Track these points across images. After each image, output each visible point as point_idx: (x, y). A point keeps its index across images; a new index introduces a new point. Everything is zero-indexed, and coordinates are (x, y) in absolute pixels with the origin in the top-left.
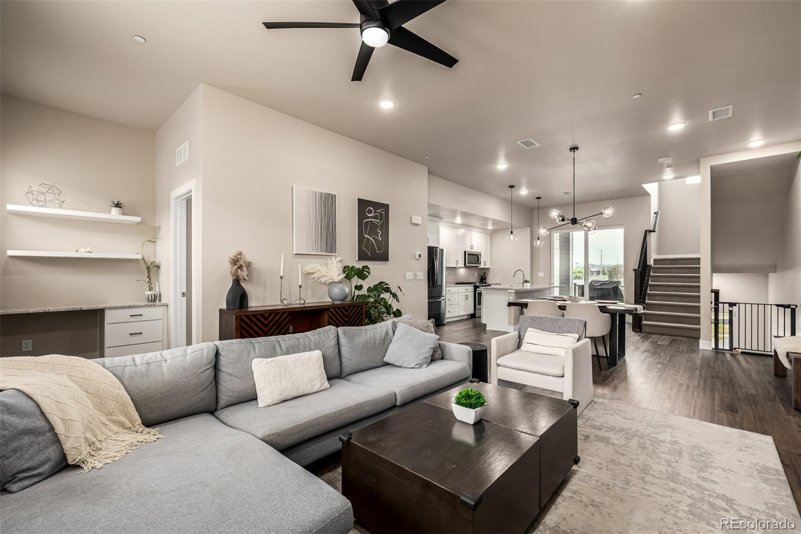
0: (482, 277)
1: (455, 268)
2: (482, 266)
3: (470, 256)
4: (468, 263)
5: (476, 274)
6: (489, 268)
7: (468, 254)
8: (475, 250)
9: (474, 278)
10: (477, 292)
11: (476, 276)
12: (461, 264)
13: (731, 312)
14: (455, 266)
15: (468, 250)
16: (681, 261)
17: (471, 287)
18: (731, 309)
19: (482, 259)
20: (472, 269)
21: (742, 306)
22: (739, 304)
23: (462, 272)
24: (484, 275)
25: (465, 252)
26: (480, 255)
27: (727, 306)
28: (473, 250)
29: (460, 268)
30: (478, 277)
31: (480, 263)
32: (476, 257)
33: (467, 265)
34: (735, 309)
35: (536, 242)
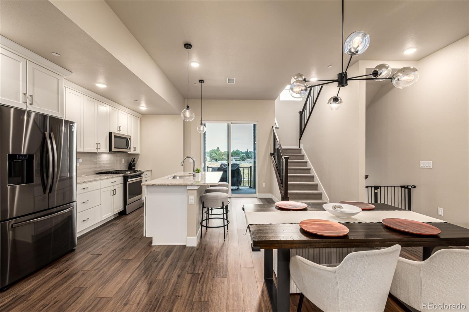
0: (130, 163)
1: (95, 153)
2: (132, 152)
3: (117, 139)
4: (115, 148)
5: (123, 160)
6: (139, 154)
7: (115, 136)
8: (124, 132)
9: (121, 164)
10: (128, 183)
11: (123, 162)
12: (105, 148)
13: (376, 194)
14: (96, 151)
15: (115, 131)
16: (289, 151)
17: (120, 178)
18: (376, 191)
19: (132, 144)
20: (118, 155)
21: (382, 188)
22: (381, 187)
23: (106, 158)
24: (133, 161)
25: (110, 134)
26: (130, 139)
27: (373, 188)
28: (121, 132)
29: (101, 153)
30: (126, 164)
31: (130, 149)
32: (125, 141)
33: (113, 149)
34: (378, 191)
35: (200, 128)
